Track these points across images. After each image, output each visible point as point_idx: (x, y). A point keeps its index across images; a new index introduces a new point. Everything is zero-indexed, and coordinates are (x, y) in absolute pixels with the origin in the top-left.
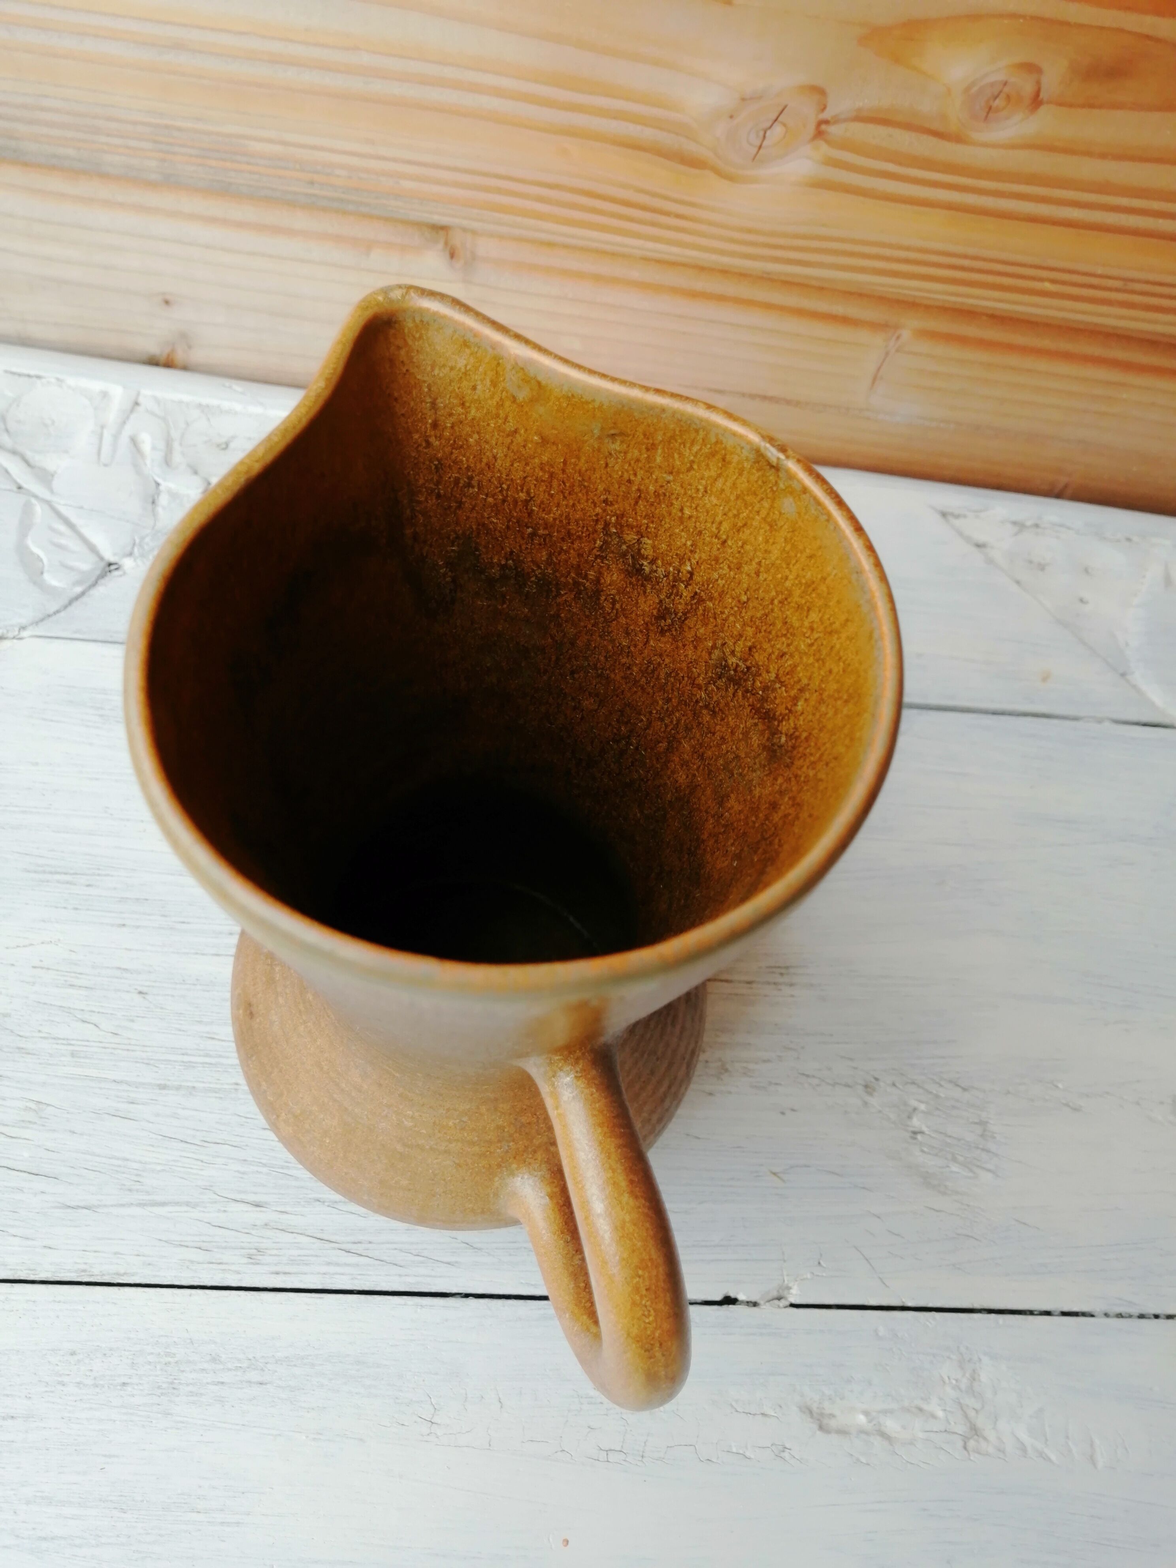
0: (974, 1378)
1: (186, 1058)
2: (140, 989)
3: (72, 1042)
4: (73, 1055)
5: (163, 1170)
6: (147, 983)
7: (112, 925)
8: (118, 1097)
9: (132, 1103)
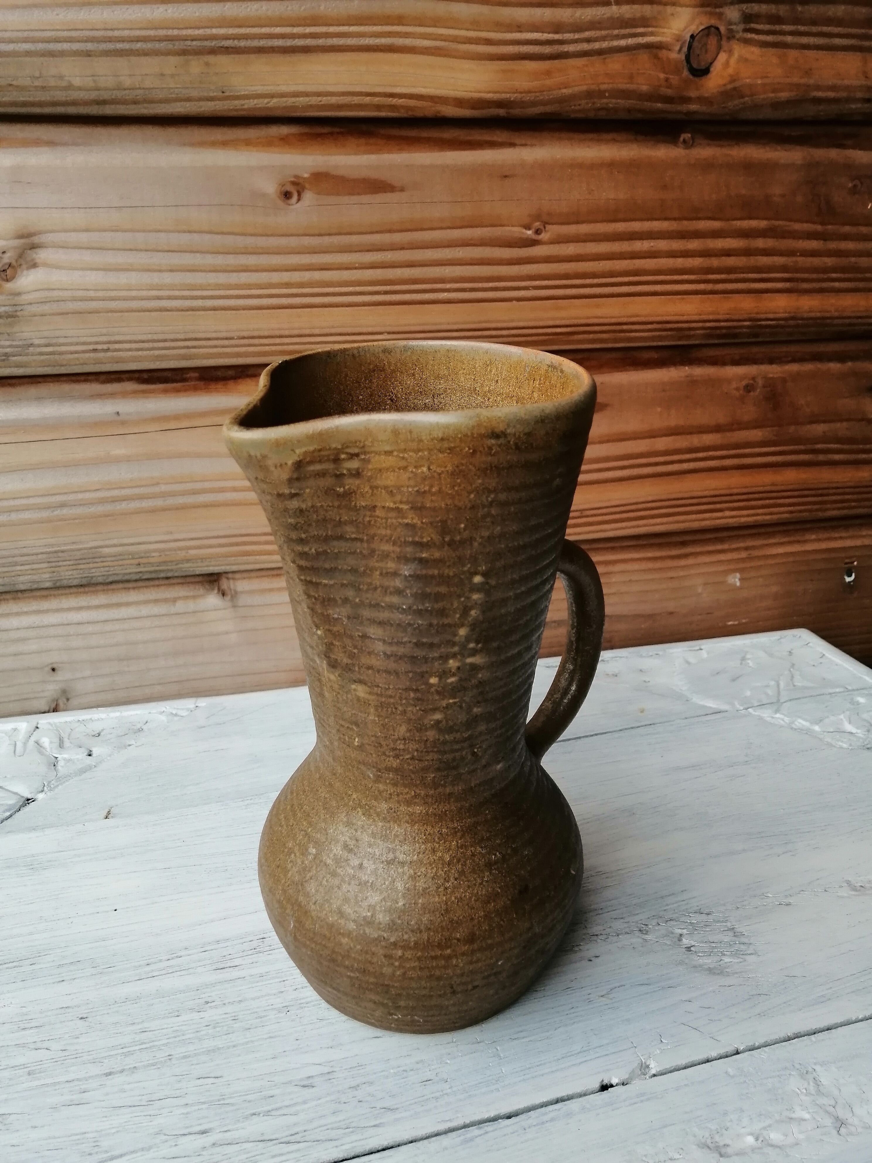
0: (817, 1083)
1: (125, 1050)
2: (80, 1016)
3: (29, 1065)
4: (29, 1074)
5: (118, 1132)
6: (87, 1011)
7: (54, 983)
8: (71, 1091)
9: (84, 1092)
